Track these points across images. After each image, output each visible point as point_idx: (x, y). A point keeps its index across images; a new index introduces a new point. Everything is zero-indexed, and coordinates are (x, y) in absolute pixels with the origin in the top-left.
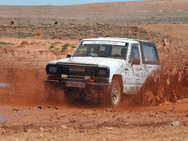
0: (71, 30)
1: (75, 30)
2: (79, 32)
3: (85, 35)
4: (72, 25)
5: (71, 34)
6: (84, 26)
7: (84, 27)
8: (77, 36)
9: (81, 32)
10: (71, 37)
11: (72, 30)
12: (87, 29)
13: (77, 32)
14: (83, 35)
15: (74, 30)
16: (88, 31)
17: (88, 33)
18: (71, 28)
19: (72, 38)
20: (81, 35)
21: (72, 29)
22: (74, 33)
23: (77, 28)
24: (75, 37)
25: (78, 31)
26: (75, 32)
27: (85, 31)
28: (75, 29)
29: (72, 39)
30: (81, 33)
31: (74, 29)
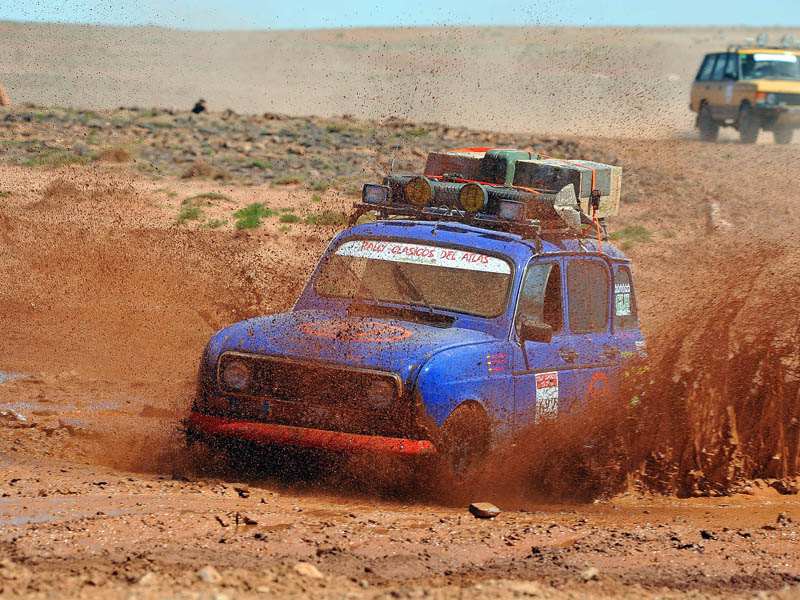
0: (271, 144)
1: (289, 142)
2: (306, 152)
3: (337, 168)
4: (272, 118)
5: (269, 158)
6: (332, 126)
7: (332, 131)
8: (298, 171)
9: (319, 153)
10: (270, 172)
11: (274, 141)
12: (345, 142)
13: (299, 153)
14: (326, 167)
15: (282, 143)
16: (348, 151)
17: (349, 159)
18: (269, 134)
19: (276, 180)
20: (318, 169)
21: (277, 138)
22: (286, 156)
23: (299, 136)
24: (289, 173)
25: (302, 149)
26: (290, 151)
27: (333, 148)
28: (290, 139)
29: (279, 183)
30: (318, 157)
31: (286, 139)
